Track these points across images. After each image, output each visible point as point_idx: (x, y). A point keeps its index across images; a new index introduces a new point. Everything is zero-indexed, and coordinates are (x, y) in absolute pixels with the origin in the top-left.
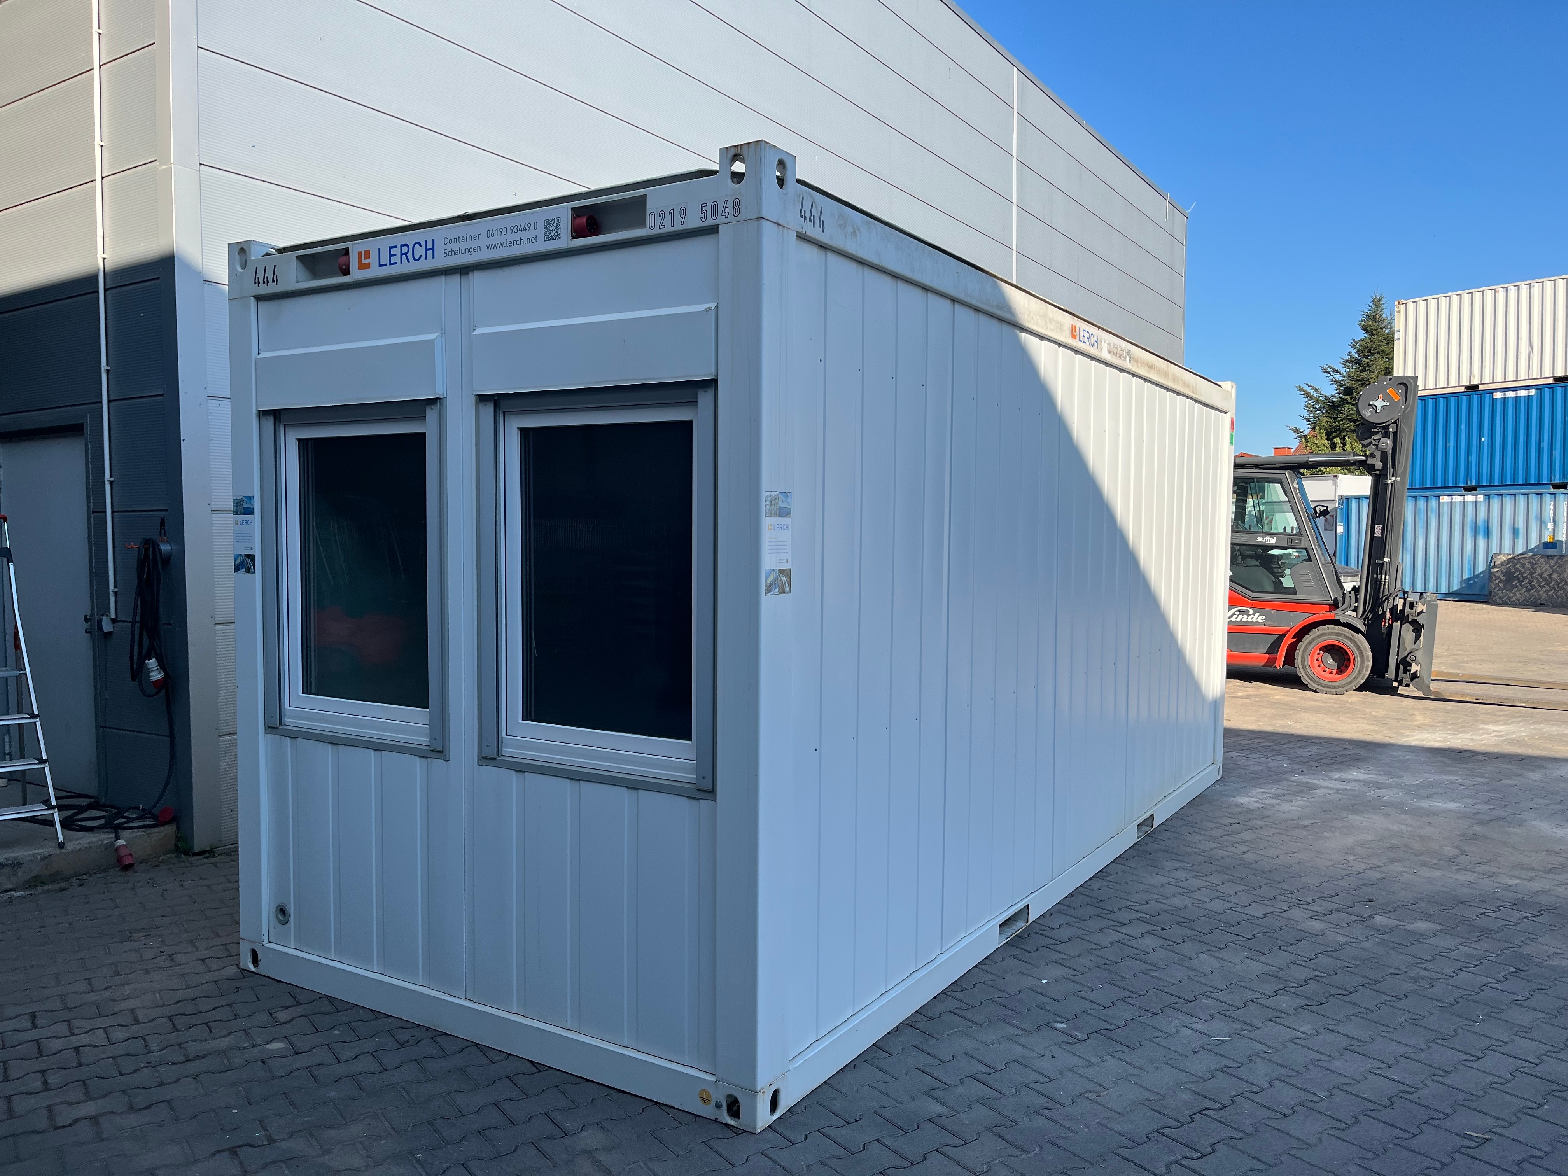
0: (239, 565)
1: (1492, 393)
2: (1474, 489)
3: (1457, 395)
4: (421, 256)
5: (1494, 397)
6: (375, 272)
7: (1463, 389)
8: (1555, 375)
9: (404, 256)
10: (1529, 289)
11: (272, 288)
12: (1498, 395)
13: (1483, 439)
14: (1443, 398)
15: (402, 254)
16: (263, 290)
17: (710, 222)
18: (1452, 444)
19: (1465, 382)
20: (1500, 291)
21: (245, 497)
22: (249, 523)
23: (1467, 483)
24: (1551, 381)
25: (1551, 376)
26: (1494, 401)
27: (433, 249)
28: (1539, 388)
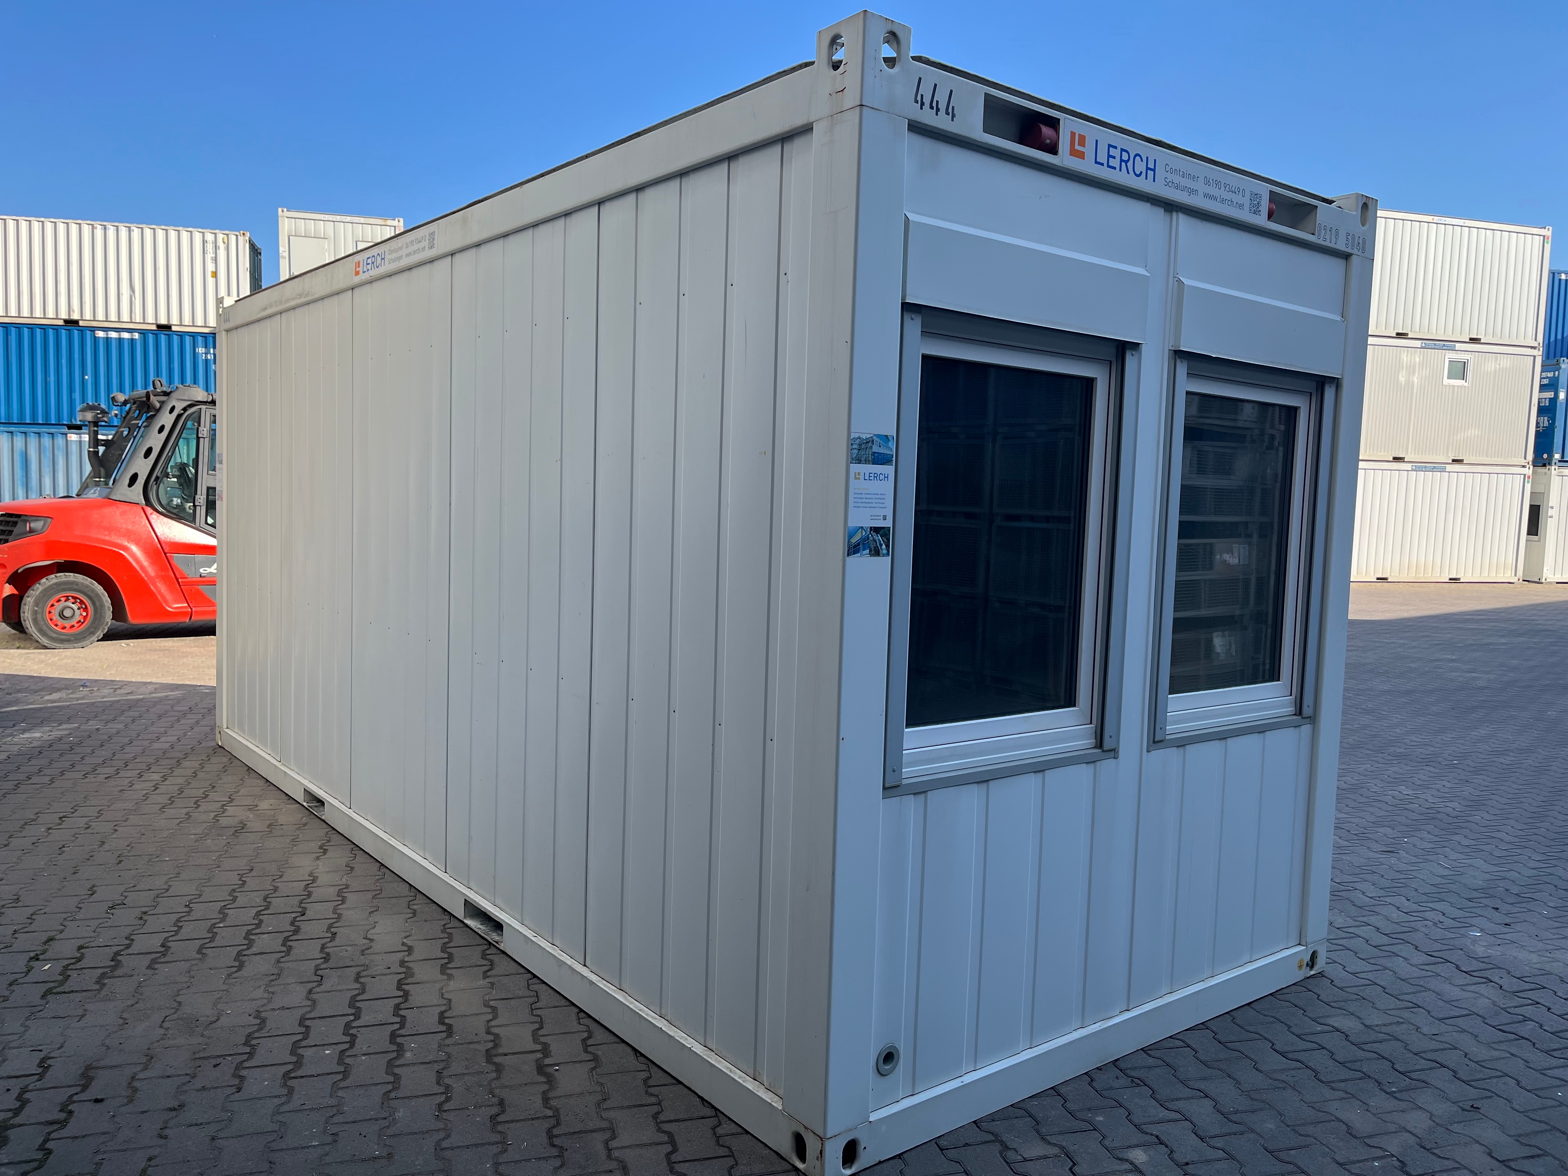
0: (859, 544)
1: (94, 331)
2: (79, 427)
3: (55, 328)
4: (1141, 172)
5: (97, 336)
6: (1086, 166)
7: (61, 323)
8: (159, 322)
9: (1123, 164)
10: (128, 233)
11: (941, 122)
12: (100, 334)
13: (86, 377)
14: (53, 329)
15: (1122, 161)
16: (928, 117)
17: (1349, 250)
18: (52, 379)
19: (64, 315)
20: (98, 228)
21: (878, 436)
22: (882, 477)
23: (71, 422)
24: (154, 327)
25: (154, 322)
26: (96, 339)
27: (1154, 170)
28: (143, 333)
